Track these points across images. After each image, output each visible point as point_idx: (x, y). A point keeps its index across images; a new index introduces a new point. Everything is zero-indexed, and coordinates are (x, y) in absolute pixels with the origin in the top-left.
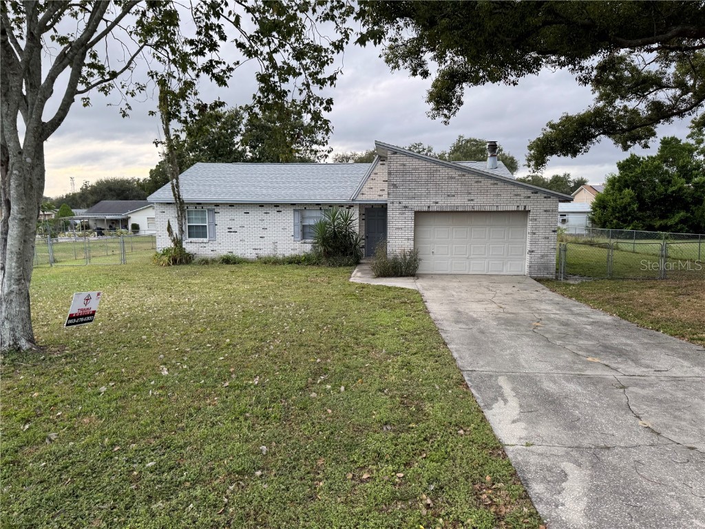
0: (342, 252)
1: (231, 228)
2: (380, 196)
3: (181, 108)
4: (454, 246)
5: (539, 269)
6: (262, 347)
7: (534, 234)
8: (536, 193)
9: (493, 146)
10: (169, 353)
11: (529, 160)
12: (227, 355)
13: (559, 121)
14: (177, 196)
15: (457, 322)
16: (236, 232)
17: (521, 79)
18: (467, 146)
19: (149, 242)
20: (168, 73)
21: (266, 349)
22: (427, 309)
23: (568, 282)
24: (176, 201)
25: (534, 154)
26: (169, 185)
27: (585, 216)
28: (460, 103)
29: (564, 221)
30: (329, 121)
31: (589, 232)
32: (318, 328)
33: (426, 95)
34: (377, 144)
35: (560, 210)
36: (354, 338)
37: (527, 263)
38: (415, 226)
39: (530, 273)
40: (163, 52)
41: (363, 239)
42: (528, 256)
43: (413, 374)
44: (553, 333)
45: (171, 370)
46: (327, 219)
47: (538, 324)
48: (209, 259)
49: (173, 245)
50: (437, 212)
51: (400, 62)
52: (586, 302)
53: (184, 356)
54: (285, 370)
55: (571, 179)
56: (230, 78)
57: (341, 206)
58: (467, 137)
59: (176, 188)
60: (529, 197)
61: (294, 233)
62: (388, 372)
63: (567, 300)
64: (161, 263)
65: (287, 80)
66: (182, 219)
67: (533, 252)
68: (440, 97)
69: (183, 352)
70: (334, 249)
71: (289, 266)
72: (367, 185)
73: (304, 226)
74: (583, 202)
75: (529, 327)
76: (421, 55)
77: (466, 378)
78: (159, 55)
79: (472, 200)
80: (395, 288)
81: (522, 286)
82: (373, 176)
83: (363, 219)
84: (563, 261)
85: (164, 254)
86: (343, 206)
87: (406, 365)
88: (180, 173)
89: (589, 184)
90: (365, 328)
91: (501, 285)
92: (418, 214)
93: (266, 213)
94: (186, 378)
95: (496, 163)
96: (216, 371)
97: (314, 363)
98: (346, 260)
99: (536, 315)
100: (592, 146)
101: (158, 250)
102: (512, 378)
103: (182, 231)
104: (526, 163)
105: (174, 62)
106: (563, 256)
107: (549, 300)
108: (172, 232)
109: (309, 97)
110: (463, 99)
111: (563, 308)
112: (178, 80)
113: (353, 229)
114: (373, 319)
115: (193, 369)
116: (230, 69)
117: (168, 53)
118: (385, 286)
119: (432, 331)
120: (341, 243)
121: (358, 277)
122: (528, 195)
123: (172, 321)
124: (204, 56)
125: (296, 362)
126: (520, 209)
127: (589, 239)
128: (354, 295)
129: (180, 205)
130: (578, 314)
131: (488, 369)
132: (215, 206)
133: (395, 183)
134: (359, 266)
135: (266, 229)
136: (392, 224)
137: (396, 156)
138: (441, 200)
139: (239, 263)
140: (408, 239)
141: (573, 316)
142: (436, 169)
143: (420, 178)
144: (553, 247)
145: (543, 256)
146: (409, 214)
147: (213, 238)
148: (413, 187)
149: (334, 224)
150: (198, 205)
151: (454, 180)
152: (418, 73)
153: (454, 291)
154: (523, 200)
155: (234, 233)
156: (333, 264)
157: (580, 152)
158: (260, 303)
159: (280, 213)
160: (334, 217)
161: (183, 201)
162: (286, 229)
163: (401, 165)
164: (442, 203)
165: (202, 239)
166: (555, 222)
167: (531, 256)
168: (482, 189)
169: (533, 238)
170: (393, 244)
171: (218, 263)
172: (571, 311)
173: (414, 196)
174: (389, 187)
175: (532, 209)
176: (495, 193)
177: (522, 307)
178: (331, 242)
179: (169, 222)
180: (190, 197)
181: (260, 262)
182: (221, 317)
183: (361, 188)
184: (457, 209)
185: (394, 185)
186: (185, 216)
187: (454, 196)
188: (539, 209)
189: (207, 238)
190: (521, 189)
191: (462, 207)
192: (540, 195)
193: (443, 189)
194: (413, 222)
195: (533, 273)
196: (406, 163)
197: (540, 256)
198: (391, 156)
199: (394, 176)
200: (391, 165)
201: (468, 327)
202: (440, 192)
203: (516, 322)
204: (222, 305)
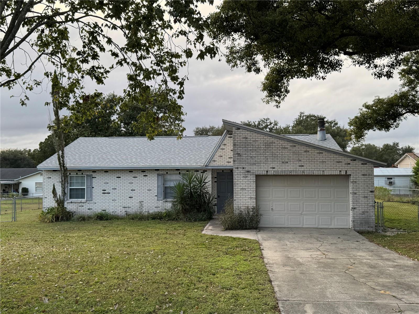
0: (197, 209)
1: (105, 190)
2: (228, 162)
3: (70, 99)
4: (289, 203)
5: (361, 223)
6: (123, 284)
7: (355, 194)
8: (355, 160)
9: (322, 122)
10: (50, 288)
12: (94, 289)
13: (373, 103)
14: (62, 164)
15: (284, 265)
16: (109, 193)
17: (328, 75)
18: (307, 121)
19: (36, 203)
21: (126, 285)
22: (262, 255)
23: (385, 234)
24: (61, 168)
25: (353, 129)
26: (56, 156)
27: (409, 179)
28: (287, 91)
29: (391, 183)
30: (182, 106)
32: (170, 270)
33: (261, 86)
34: (224, 122)
36: (198, 277)
37: (351, 219)
38: (256, 187)
39: (354, 226)
40: (56, 58)
41: (216, 198)
42: (351, 213)
43: (239, 302)
44: (360, 273)
45: (51, 300)
46: (185, 182)
47: (351, 267)
48: (86, 217)
49: (56, 205)
50: (274, 175)
51: (238, 62)
52: (396, 250)
53: (61, 290)
54: (139, 300)
56: (107, 78)
57: (197, 171)
58: (307, 114)
59: (61, 159)
60: (349, 164)
61: (158, 193)
62: (219, 302)
63: (380, 249)
64: (46, 220)
66: (65, 183)
67: (355, 209)
68: (271, 87)
69: (61, 288)
70: (190, 207)
71: (152, 221)
72: (219, 153)
73: (166, 188)
74: (407, 167)
75: (343, 269)
76: (255, 56)
77: (280, 305)
78: (53, 60)
79: (302, 166)
80: (239, 238)
81: (346, 237)
82: (222, 147)
83: (215, 182)
85: (48, 213)
86: (198, 171)
87: (235, 296)
88: (66, 146)
90: (208, 269)
91: (329, 237)
92: (258, 177)
93: (135, 177)
94: (62, 305)
95: (325, 136)
96: (86, 300)
97: (163, 295)
98: (200, 215)
99: (352, 260)
100: (401, 122)
101: (44, 210)
102: (316, 306)
103: (64, 193)
107: (365, 248)
108: (56, 194)
110: (289, 88)
111: (375, 255)
112: (68, 78)
113: (206, 190)
114: (216, 263)
115: (68, 299)
116: (107, 72)
117: (60, 59)
118: (231, 237)
119: (263, 271)
120: (197, 201)
121: (210, 230)
122: (348, 162)
123: (53, 265)
124: (88, 63)
126: (342, 174)
128: (204, 244)
129: (64, 172)
130: (386, 259)
131: (299, 299)
132: (93, 172)
133: (239, 152)
134: (211, 221)
135: (134, 190)
136: (237, 186)
137: (239, 131)
138: (277, 166)
139: (110, 220)
140: (251, 198)
141: (382, 261)
142: (272, 141)
143: (260, 148)
144: (371, 205)
145: (364, 213)
146: (251, 177)
147: (90, 199)
148: (254, 156)
149: (190, 186)
150: (79, 172)
151: (287, 150)
152: (252, 70)
153: (288, 241)
154: (344, 166)
155: (107, 194)
156: (189, 219)
157: (392, 127)
158: (125, 251)
159: (146, 177)
160: (190, 180)
161: (67, 168)
162: (150, 190)
163: (244, 138)
164: (278, 168)
165: (80, 200)
166: (372, 184)
167: (353, 212)
168: (310, 157)
169: (355, 197)
170: (239, 202)
171: (94, 219)
172: (382, 257)
173: (254, 163)
174: (235, 155)
175: (352, 173)
176: (321, 160)
177: (342, 254)
178: (188, 201)
179: (54, 186)
180: (72, 165)
181: (128, 218)
182: (92, 262)
183: (213, 156)
184: (291, 174)
185: (239, 154)
186: (67, 181)
187: (287, 162)
188: (358, 173)
189: (85, 198)
190: (342, 157)
191: (294, 172)
192: (358, 162)
193: (278, 157)
194: (255, 184)
195: (356, 227)
196: (248, 136)
197: (361, 212)
198: (235, 131)
199: (238, 147)
200: (236, 138)
201: (292, 269)
202: (276, 159)
203: (333, 265)
204: (94, 253)
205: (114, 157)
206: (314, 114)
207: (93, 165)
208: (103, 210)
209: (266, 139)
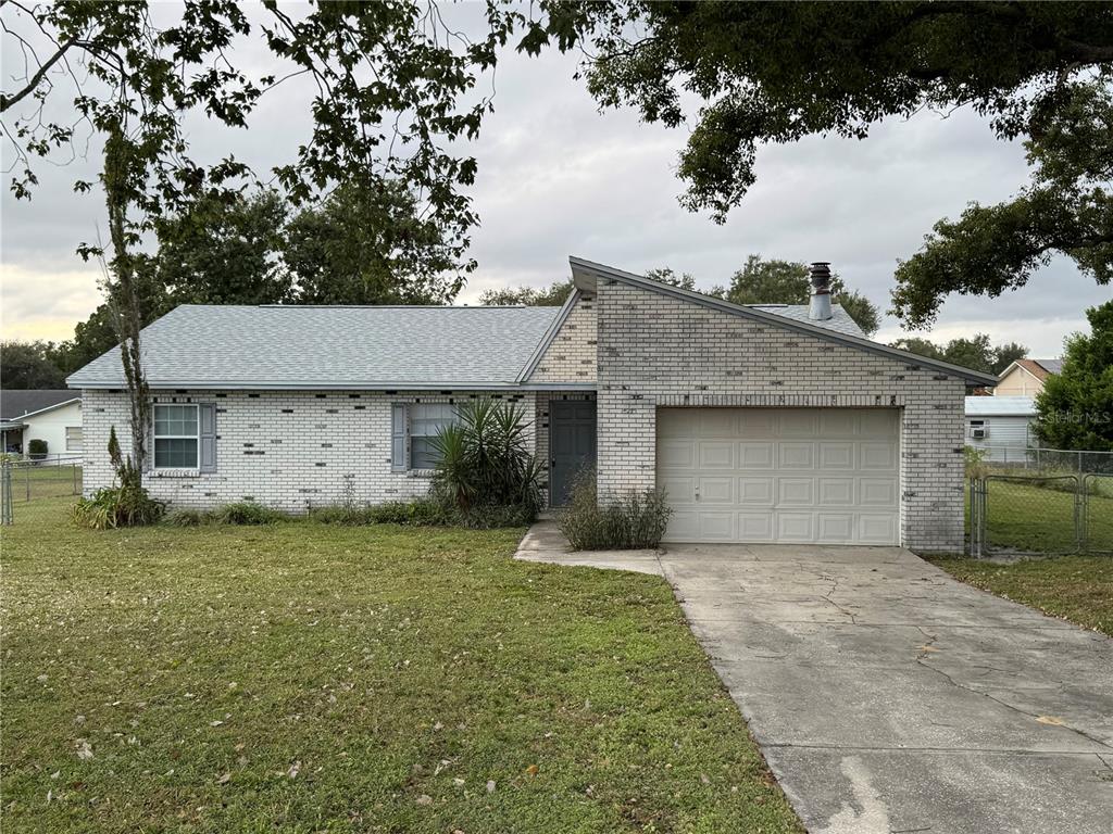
0: (497, 495)
1: (251, 445)
2: (581, 374)
3: (147, 176)
4: (743, 481)
5: (929, 533)
6: (311, 699)
7: (915, 456)
8: (916, 368)
9: (822, 273)
10: (99, 712)
11: (899, 303)
12: (228, 716)
13: (962, 219)
14: (134, 374)
15: (751, 644)
16: (263, 453)
18: (767, 277)
19: (67, 480)
20: (119, 103)
21: (319, 703)
22: (684, 616)
23: (992, 560)
24: (131, 384)
25: (909, 288)
26: (117, 351)
27: (1026, 423)
28: (749, 179)
29: (979, 435)
31: (1035, 457)
32: (440, 657)
33: (677, 163)
34: (575, 264)
35: (968, 411)
36: (522, 678)
37: (902, 520)
38: (657, 437)
39: (910, 540)
40: (111, 59)
41: (545, 469)
42: (903, 506)
43: (652, 751)
44: (962, 666)
45: (100, 749)
46: (466, 424)
47: (928, 648)
48: (199, 515)
49: (119, 483)
50: (705, 408)
51: (621, 92)
52: (1032, 601)
53: (131, 717)
54: (361, 746)
55: (992, 346)
56: (253, 109)
57: (497, 395)
58: (766, 259)
59: (131, 359)
60: (901, 378)
61: (393, 455)
62: (595, 751)
63: (991, 599)
64: (93, 522)
65: (378, 119)
66: (142, 425)
67: (912, 495)
68: (707, 166)
69: (129, 711)
70: (479, 489)
72: (555, 350)
73: (414, 441)
74: (1018, 395)
75: (909, 654)
76: (667, 78)
77: (771, 762)
78: (103, 65)
79: (780, 383)
80: (616, 572)
81: (892, 568)
82: (565, 332)
83: (545, 426)
84: (979, 517)
85: (97, 504)
86: (500, 397)
87: (639, 735)
88: (142, 328)
89: (1030, 357)
90: (547, 655)
91: (848, 568)
92: (662, 411)
93: (331, 411)
94: (133, 764)
95: (829, 309)
96: (204, 749)
97: (430, 732)
98: (506, 512)
99: (925, 629)
100: (1032, 271)
101: (86, 495)
102: (872, 761)
103: (140, 451)
104: (893, 308)
105: (136, 82)
106: (979, 509)
107: (950, 599)
108: (119, 454)
109: (426, 153)
110: (754, 170)
111: (982, 615)
112: (142, 119)
113: (522, 445)
114: (565, 638)
115: (152, 746)
116: (253, 92)
117: (121, 63)
118: (593, 569)
119: (697, 661)
120: (497, 475)
121: (532, 549)
122: (899, 374)
123: (108, 645)
124: (199, 62)
125: (387, 729)
126: (883, 403)
127: (1036, 473)
128: (524, 588)
129: (141, 395)
130: (1014, 627)
131: (819, 741)
132: (218, 396)
133: (613, 345)
134: (535, 527)
135: (330, 446)
136: (608, 435)
137: (614, 288)
138: (712, 383)
139: (266, 522)
140: (643, 466)
141: (1005, 632)
142: (700, 316)
143: (669, 336)
144: (956, 485)
145: (935, 505)
146: (645, 411)
147: (211, 467)
148: (652, 354)
149: (480, 434)
150: (179, 395)
151: (741, 340)
152: (658, 115)
153: (745, 579)
154: (888, 383)
155: (258, 456)
156: (477, 523)
157: (1008, 284)
158: (310, 606)
159: (362, 411)
160: (480, 420)
161: (147, 385)
162: (374, 445)
163: (626, 307)
164: (715, 388)
165: (184, 470)
166: (959, 432)
167: (909, 504)
168: (799, 359)
169: (913, 465)
170: (611, 477)
171: (221, 521)
172: (999, 619)
173: (654, 374)
174: (601, 354)
175: (908, 402)
176: (827, 369)
177: (894, 613)
178: (473, 473)
179: (113, 431)
180: (162, 378)
181: (315, 518)
182: (220, 635)
183: (541, 357)
184: (748, 403)
185: (612, 351)
186: (149, 419)
187: (740, 373)
188: (923, 402)
189: (196, 466)
190: (883, 359)
191: (758, 398)
192: (923, 373)
193: (717, 359)
194: (654, 430)
195: (915, 542)
196: (637, 302)
197: (929, 504)
198: (604, 288)
199: (610, 331)
200: (604, 307)
201: (774, 654)
202: (711, 364)
203: (880, 644)
204: (223, 611)
205: (274, 358)
206: (783, 261)
207: (217, 378)
208: (246, 498)
209: (685, 312)
